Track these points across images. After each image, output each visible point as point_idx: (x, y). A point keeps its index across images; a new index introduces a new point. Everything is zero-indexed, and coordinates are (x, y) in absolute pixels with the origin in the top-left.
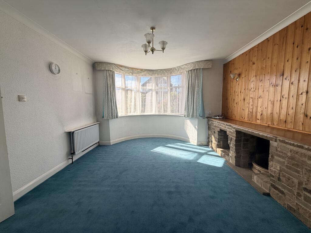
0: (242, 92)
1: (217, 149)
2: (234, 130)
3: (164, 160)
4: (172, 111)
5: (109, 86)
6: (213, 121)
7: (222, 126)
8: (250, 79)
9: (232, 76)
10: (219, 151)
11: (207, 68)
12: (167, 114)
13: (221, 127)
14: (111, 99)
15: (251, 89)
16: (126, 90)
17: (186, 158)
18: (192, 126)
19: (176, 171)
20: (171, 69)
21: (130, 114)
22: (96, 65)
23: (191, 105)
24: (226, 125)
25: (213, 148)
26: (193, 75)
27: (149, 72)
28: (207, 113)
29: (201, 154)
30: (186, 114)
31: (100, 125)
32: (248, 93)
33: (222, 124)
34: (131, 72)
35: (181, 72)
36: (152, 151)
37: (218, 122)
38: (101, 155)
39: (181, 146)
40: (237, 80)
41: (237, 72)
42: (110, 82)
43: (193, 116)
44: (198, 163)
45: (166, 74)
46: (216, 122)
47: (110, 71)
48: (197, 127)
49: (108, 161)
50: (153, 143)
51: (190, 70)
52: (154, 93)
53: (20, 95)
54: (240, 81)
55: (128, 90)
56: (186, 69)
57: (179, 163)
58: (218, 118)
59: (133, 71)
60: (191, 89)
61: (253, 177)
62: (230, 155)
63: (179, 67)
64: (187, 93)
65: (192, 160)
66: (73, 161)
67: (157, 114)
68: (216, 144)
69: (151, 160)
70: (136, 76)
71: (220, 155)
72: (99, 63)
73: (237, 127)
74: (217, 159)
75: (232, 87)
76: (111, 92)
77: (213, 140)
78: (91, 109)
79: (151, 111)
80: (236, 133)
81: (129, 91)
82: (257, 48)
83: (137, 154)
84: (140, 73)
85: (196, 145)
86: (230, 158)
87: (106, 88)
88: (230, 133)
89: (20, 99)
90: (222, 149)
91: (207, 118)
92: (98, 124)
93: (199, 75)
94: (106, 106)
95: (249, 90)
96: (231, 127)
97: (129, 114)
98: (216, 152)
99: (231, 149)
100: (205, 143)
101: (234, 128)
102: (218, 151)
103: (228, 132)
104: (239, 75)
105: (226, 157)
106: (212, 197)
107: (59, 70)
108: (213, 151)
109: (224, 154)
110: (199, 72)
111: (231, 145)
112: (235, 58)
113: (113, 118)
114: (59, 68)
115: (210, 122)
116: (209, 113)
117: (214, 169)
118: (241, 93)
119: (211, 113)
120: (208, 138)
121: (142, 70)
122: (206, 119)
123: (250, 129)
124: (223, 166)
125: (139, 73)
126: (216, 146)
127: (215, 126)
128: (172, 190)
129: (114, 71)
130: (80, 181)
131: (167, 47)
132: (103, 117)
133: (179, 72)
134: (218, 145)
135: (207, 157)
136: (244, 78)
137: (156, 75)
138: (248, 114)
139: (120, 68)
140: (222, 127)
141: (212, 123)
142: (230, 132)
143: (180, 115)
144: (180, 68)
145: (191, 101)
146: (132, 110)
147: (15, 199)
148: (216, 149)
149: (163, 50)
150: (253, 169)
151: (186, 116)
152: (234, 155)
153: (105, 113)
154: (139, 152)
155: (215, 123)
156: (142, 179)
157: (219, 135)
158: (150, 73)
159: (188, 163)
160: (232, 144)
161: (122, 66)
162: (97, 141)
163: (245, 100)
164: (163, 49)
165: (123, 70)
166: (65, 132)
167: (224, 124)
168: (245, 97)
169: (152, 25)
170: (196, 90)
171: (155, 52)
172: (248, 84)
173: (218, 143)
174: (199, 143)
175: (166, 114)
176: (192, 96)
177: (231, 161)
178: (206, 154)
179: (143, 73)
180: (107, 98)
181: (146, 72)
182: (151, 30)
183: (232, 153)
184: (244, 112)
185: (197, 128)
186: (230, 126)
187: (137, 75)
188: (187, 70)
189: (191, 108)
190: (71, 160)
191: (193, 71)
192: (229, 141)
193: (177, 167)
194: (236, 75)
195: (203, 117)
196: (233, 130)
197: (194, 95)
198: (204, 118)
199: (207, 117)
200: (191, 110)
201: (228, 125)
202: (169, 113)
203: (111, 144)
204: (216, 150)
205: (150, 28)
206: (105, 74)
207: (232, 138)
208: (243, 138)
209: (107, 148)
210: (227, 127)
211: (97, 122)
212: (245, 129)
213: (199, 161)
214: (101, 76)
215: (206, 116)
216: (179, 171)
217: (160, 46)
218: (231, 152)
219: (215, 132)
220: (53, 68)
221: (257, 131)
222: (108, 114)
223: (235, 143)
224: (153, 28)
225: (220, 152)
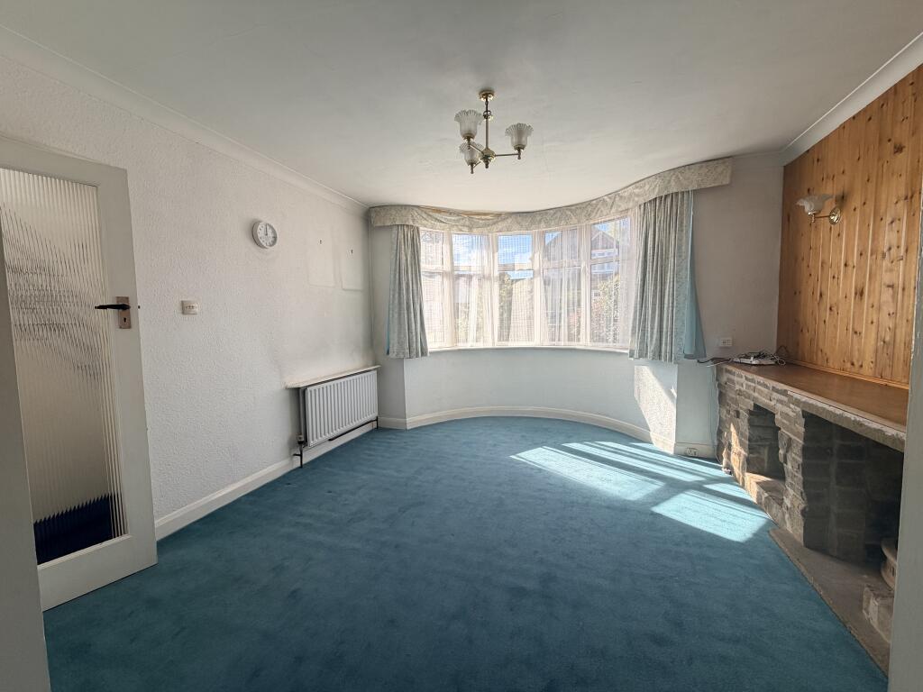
0: (850, 263)
1: (747, 474)
2: (798, 409)
3: (540, 490)
4: (596, 337)
5: (403, 267)
6: (734, 374)
7: (760, 392)
8: (882, 210)
9: (807, 208)
10: (752, 486)
11: (713, 185)
12: (578, 347)
13: (756, 395)
14: (408, 303)
15: (890, 249)
16: (454, 276)
17: (617, 494)
18: (657, 385)
19: (566, 530)
20: (589, 203)
21: (465, 344)
22: (373, 215)
23: (653, 318)
24: (774, 389)
25: (732, 469)
26: (661, 216)
27: (519, 219)
28: (715, 344)
29: (676, 487)
30: (636, 347)
31: (380, 373)
32: (874, 267)
33: (759, 387)
34: (467, 223)
35: (620, 209)
36: (513, 457)
37: (746, 378)
38: (372, 453)
39: (616, 451)
40: (834, 218)
41: (831, 189)
42: (406, 256)
43: (658, 355)
44: (654, 514)
45: (574, 220)
46: (742, 377)
47: (407, 226)
48: (674, 391)
49: (384, 472)
50: (524, 434)
51: (650, 201)
52: (538, 283)
53: (189, 299)
54: (845, 222)
55: (459, 276)
56: (636, 199)
57: (587, 504)
58: (754, 363)
59: (471, 220)
60: (653, 263)
61: (864, 605)
62: (787, 502)
63: (615, 195)
64: (640, 277)
65: (634, 502)
66: (304, 463)
67: (547, 344)
68: (742, 458)
69: (500, 485)
70: (482, 234)
71: (754, 500)
72: (378, 209)
73: (804, 399)
74: (735, 512)
75: (816, 248)
76: (408, 284)
77: (734, 440)
78: (357, 330)
79: (530, 336)
80: (803, 420)
81: (462, 281)
82: (912, 84)
83: (466, 462)
84: (494, 224)
85: (672, 453)
86: (787, 516)
87: (395, 275)
88: (785, 421)
89: (185, 308)
90: (763, 478)
91: (715, 360)
92: (375, 372)
93: (682, 214)
94: (396, 321)
95: (880, 257)
96: (785, 399)
97: (461, 346)
98: (743, 486)
99: (789, 480)
100: (706, 449)
101: (797, 403)
102: (747, 483)
103: (778, 417)
104: (842, 200)
105: (774, 511)
106: (659, 641)
107: (275, 238)
108: (732, 480)
109: (766, 495)
110: (682, 205)
111: (789, 467)
112: (827, 138)
113: (412, 355)
114: (274, 232)
115: (724, 378)
116: (721, 345)
117: (709, 546)
118: (850, 268)
119: (730, 344)
120: (720, 433)
121: (499, 215)
122: (710, 365)
123: (851, 410)
124: (749, 542)
125: (489, 225)
126: (743, 464)
127: (740, 393)
128: (531, 585)
129: (417, 225)
130: (301, 515)
131: (530, 141)
132: (388, 353)
133: (613, 210)
134: (748, 460)
135: (696, 500)
136: (858, 211)
137: (543, 224)
138: (877, 351)
139: (437, 215)
140: (759, 397)
141: (729, 380)
142: (786, 416)
143: (618, 351)
144: (617, 199)
145: (654, 304)
146: (472, 334)
147: (160, 536)
148: (743, 473)
149: (519, 151)
150: (883, 574)
151: (636, 355)
152: (800, 504)
153: (392, 342)
154: (477, 456)
155: (739, 379)
156: (453, 535)
157: (751, 424)
158: (523, 223)
159: (620, 509)
160: (793, 462)
161: (439, 210)
162: (372, 416)
163: (862, 293)
164: (519, 148)
165: (441, 222)
166: (287, 389)
167: (766, 386)
168: (864, 284)
169: (481, 85)
170: (671, 266)
171: (493, 161)
172: (873, 235)
173: (750, 453)
174: (682, 449)
175: (575, 345)
176: (655, 285)
177: (788, 527)
178: (699, 487)
179: (501, 225)
180: (396, 301)
181: (509, 220)
182: (483, 100)
183: (793, 497)
184: (860, 343)
185: (675, 394)
186: (784, 393)
187: (485, 230)
188: (642, 201)
189: (652, 329)
190: (299, 457)
191: (660, 203)
192: (781, 452)
193: (571, 518)
194: (827, 203)
195: (698, 354)
196: (793, 411)
197: (663, 284)
198: (701, 360)
199: (712, 360)
200: (652, 333)
201: (777, 391)
202: (585, 342)
203: (408, 428)
204: (743, 479)
205: (478, 93)
206: (393, 236)
207: (790, 439)
208: (837, 442)
209: (394, 437)
210: (775, 395)
211: (375, 365)
212: (831, 409)
213: (657, 510)
214: (384, 243)
215: (710, 355)
216: (575, 530)
217: (510, 141)
218: (791, 492)
219: (738, 414)
220: (260, 233)
221: (874, 418)
222: (401, 343)
223: (800, 460)
224: (486, 93)
225: (755, 488)
